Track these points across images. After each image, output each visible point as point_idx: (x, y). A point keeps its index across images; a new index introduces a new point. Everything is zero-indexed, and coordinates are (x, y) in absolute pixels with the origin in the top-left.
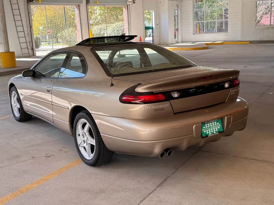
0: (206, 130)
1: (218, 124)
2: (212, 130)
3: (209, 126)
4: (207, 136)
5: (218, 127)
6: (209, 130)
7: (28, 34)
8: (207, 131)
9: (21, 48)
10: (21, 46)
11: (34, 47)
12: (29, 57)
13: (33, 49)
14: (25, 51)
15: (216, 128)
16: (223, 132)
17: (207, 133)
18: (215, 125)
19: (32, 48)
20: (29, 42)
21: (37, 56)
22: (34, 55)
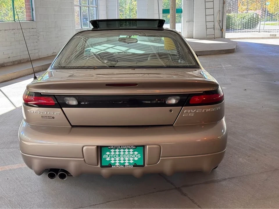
0: (111, 158)
1: (136, 153)
2: (122, 159)
3: (117, 153)
4: (110, 166)
5: (134, 158)
6: (117, 159)
7: (220, 11)
8: (113, 159)
9: (207, 28)
10: (206, 26)
11: (224, 28)
12: (214, 39)
13: (222, 30)
14: (210, 32)
15: (131, 159)
16: (143, 166)
17: (113, 162)
18: (129, 154)
19: (222, 28)
20: (219, 20)
21: (226, 38)
22: (222, 37)
